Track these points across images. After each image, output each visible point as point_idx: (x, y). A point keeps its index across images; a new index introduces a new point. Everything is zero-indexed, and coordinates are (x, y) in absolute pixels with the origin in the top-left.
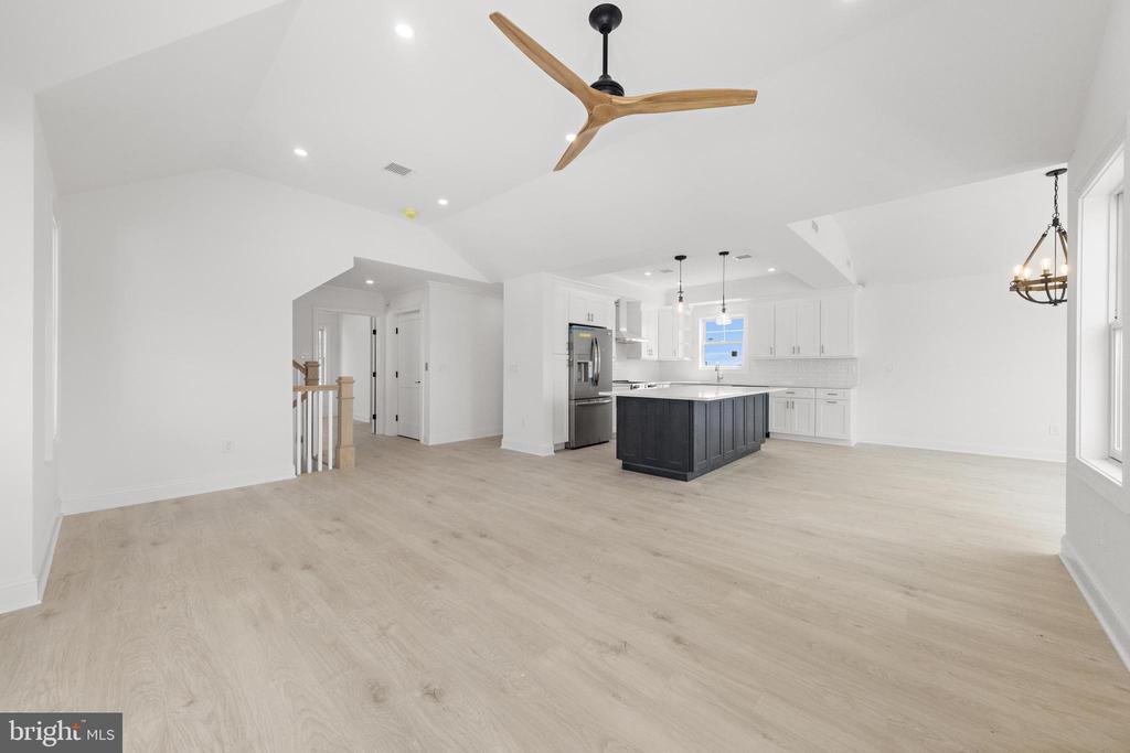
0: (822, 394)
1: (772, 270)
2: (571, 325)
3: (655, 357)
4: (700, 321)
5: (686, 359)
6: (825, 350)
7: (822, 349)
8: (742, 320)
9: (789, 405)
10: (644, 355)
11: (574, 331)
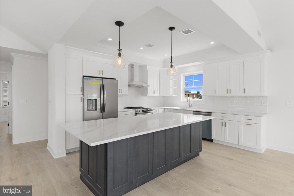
0: (243, 118)
1: (212, 43)
2: (83, 76)
3: (157, 94)
4: (182, 75)
5: (173, 95)
6: (246, 91)
7: (244, 91)
8: (202, 74)
9: (224, 124)
10: (150, 93)
11: (85, 81)
